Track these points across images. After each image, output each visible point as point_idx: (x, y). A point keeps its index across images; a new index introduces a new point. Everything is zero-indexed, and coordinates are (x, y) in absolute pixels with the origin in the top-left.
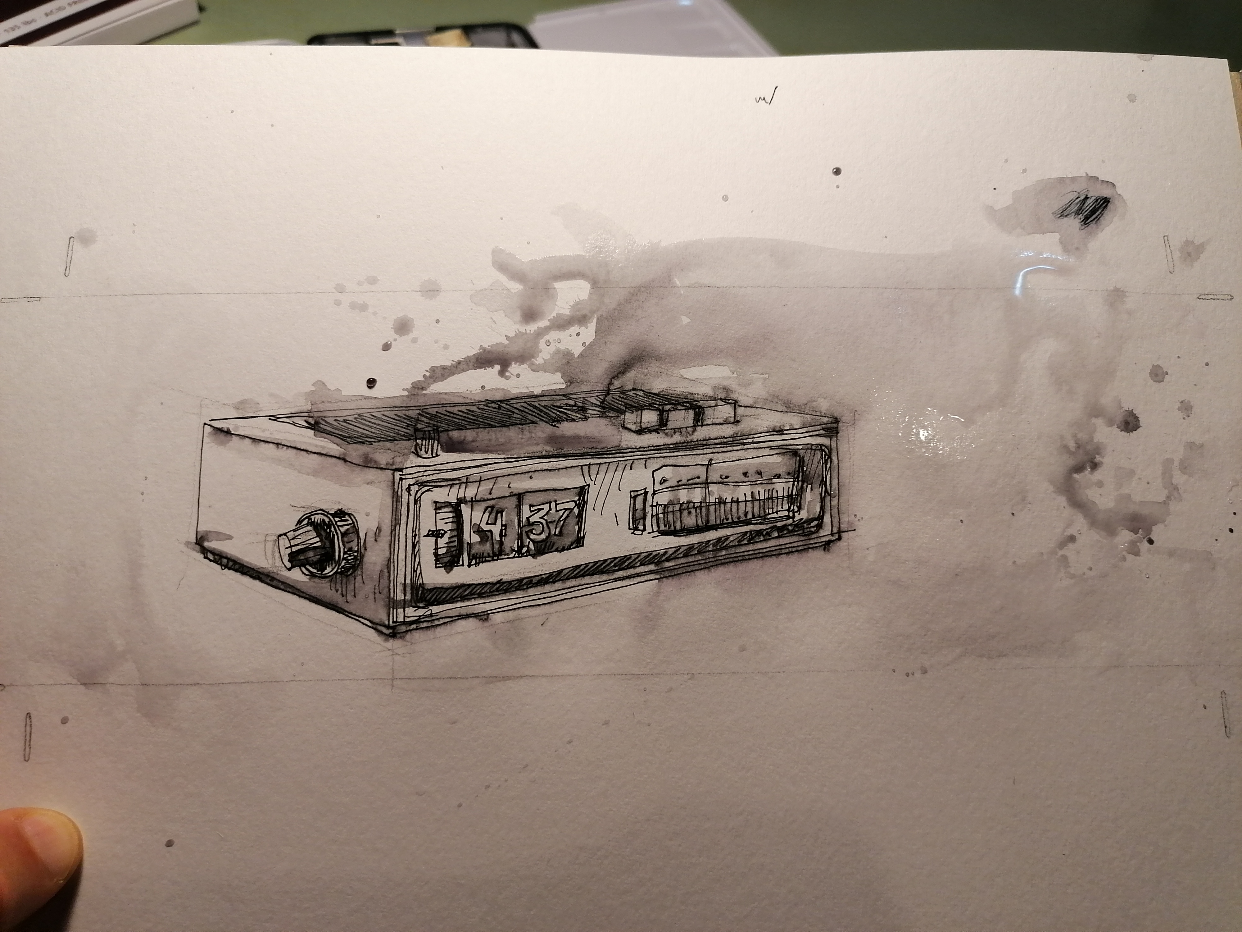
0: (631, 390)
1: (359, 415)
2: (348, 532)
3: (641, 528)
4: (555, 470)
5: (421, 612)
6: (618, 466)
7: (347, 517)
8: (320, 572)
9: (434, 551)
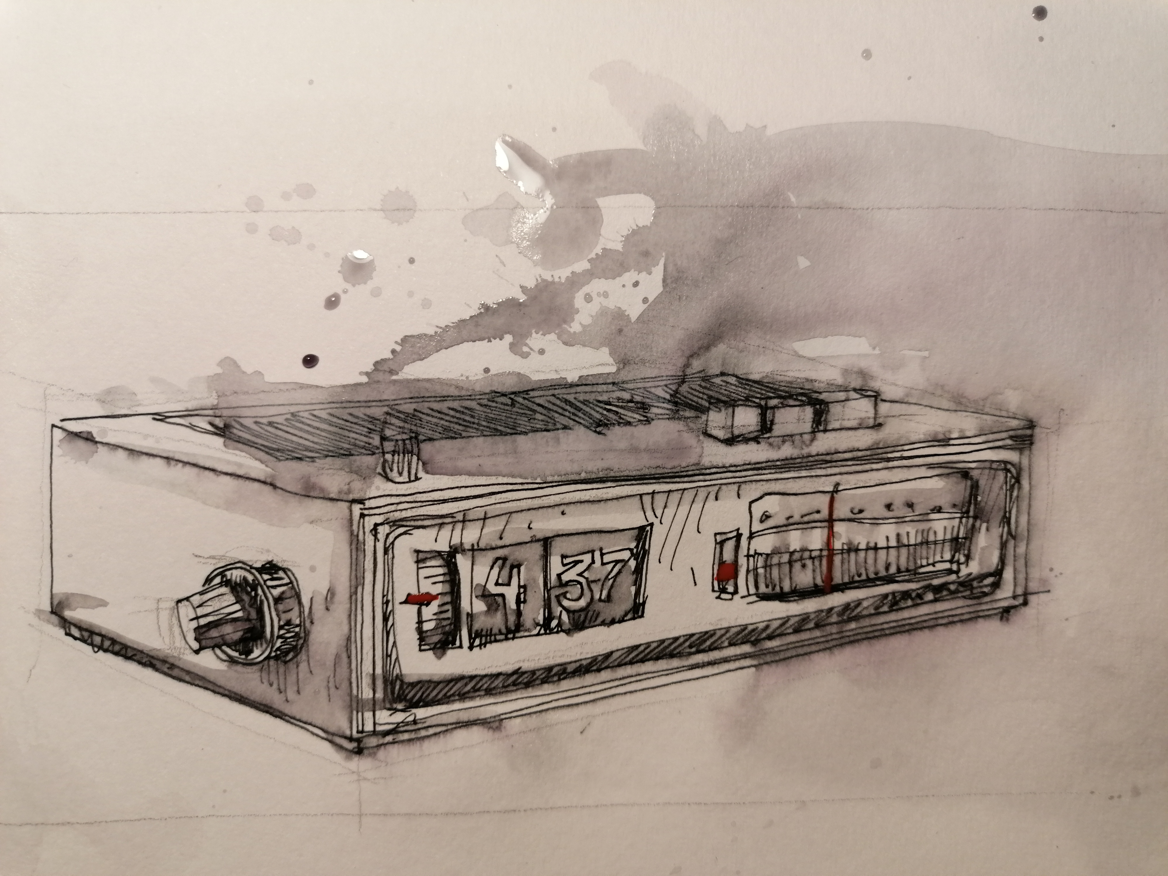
0: (717, 375)
1: (293, 414)
2: (284, 596)
3: (731, 589)
4: (600, 501)
5: (399, 717)
6: (696, 494)
7: (281, 574)
8: (243, 657)
9: (417, 625)
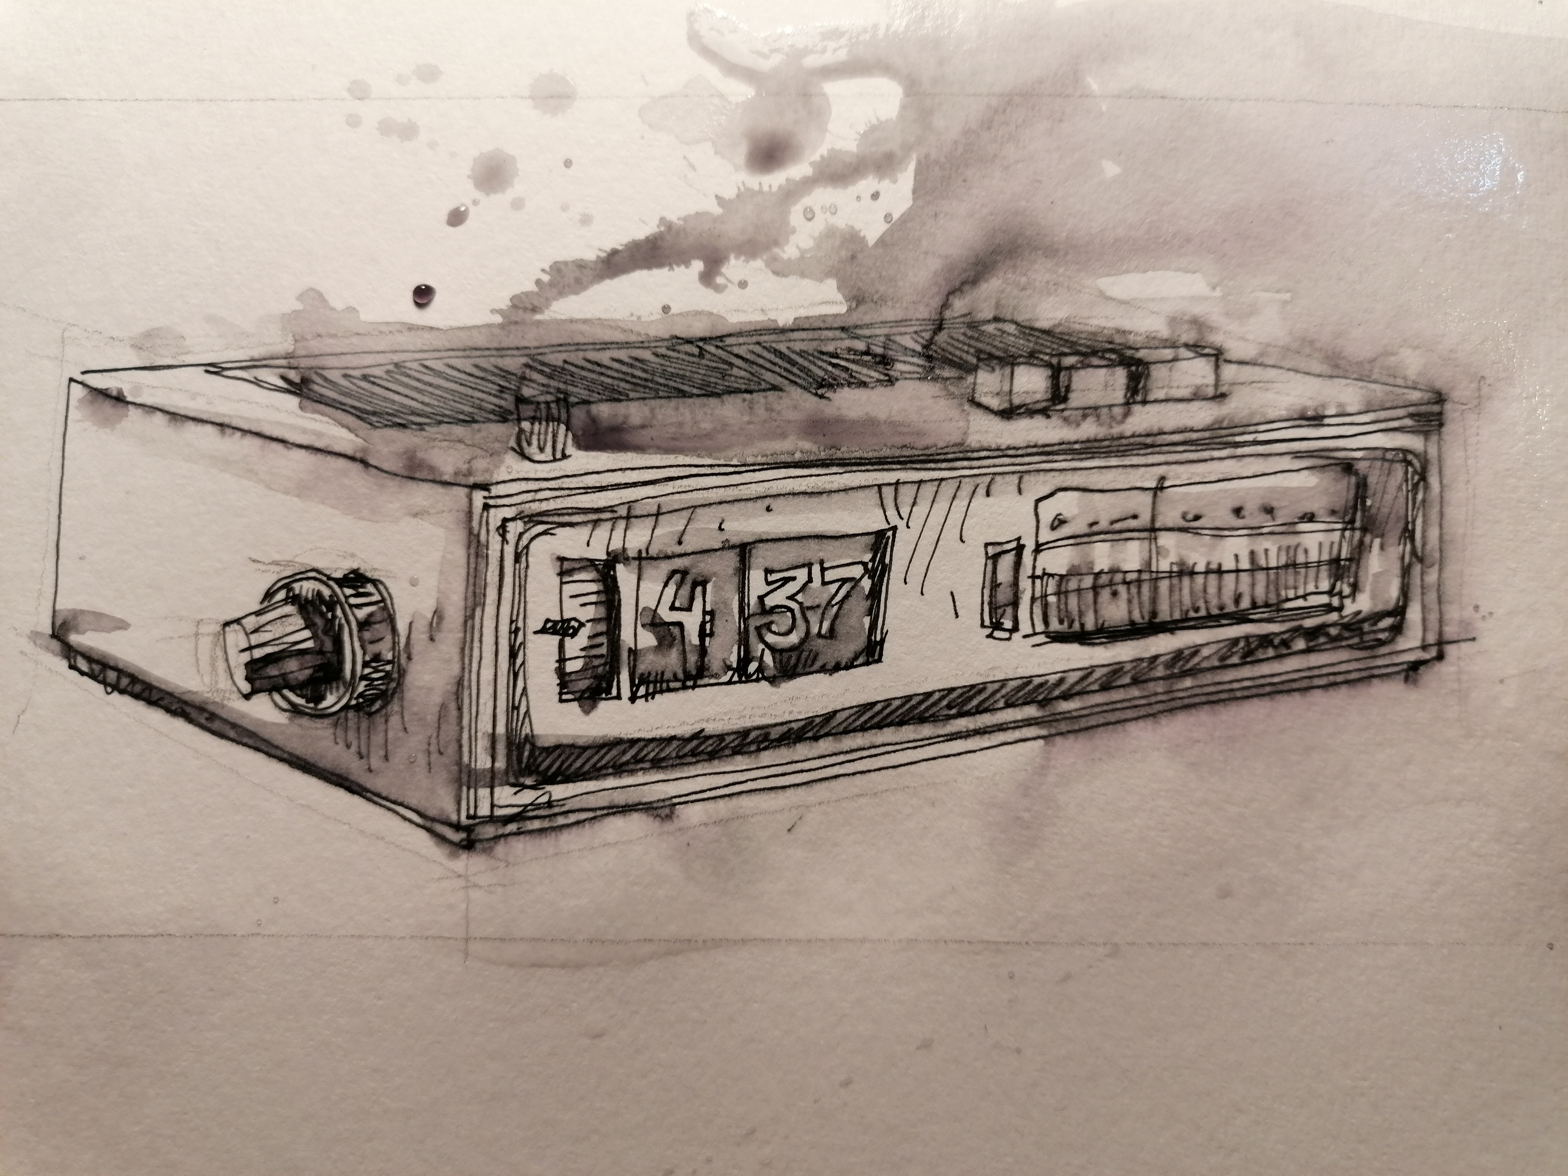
0: (989, 321)
1: (396, 365)
2: (373, 619)
3: (1008, 624)
4: (821, 493)
5: (527, 797)
6: (959, 487)
7: (370, 588)
8: (312, 705)
9: (557, 665)
